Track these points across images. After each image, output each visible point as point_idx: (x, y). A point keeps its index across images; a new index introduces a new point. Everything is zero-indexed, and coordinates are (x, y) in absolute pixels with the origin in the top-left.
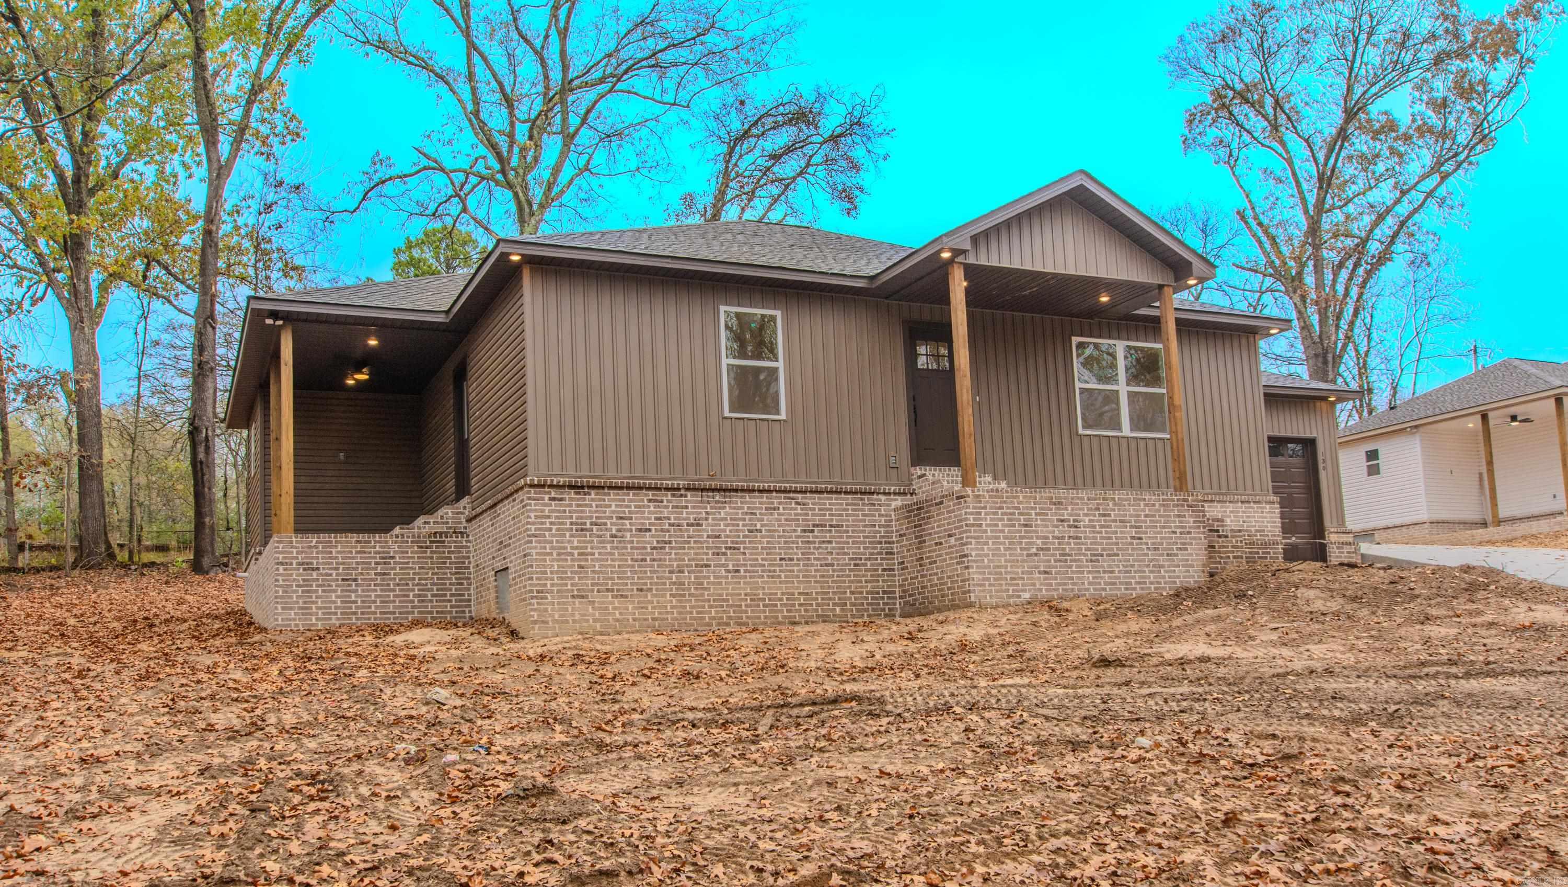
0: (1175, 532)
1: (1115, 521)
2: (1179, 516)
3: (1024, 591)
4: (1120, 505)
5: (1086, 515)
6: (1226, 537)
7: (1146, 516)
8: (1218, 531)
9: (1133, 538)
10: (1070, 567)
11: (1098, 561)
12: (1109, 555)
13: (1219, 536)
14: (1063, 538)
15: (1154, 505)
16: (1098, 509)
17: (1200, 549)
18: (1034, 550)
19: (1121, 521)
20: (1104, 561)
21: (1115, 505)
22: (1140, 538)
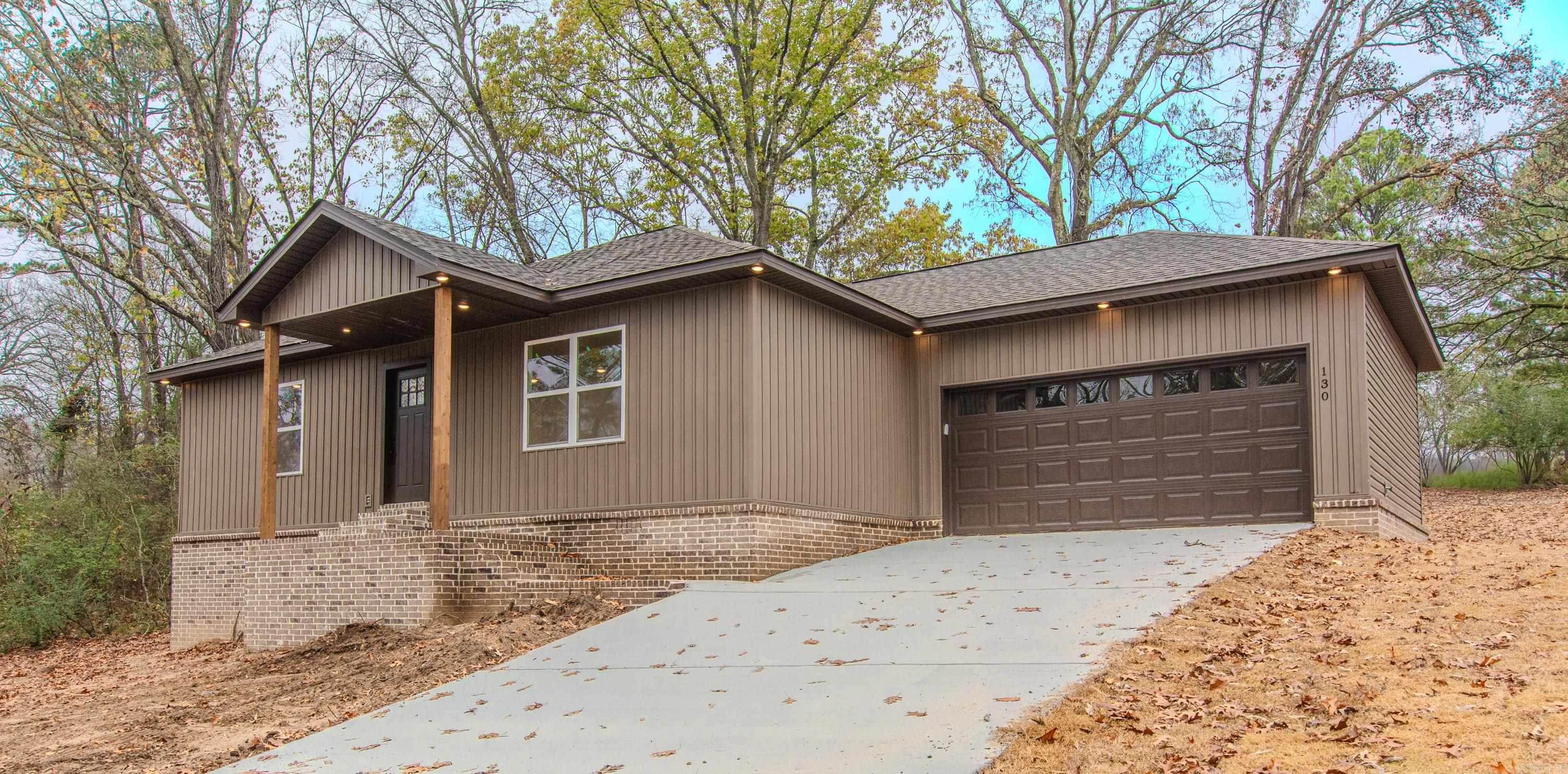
0: (406, 577)
1: (353, 567)
2: (412, 558)
3: (279, 638)
4: (359, 549)
5: (330, 561)
6: (498, 577)
7: (381, 560)
8: (489, 571)
9: (367, 584)
10: (314, 615)
11: (336, 609)
12: (346, 603)
13: (490, 577)
14: (311, 585)
15: (389, 547)
16: (340, 555)
17: (429, 596)
18: (289, 599)
19: (359, 567)
20: (341, 609)
21: (354, 549)
22: (374, 585)
